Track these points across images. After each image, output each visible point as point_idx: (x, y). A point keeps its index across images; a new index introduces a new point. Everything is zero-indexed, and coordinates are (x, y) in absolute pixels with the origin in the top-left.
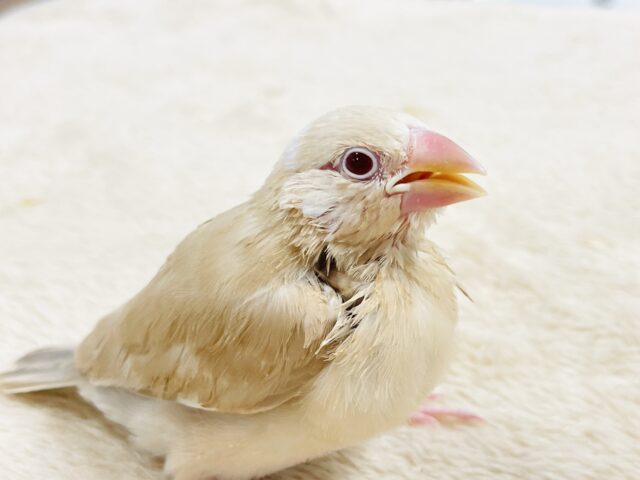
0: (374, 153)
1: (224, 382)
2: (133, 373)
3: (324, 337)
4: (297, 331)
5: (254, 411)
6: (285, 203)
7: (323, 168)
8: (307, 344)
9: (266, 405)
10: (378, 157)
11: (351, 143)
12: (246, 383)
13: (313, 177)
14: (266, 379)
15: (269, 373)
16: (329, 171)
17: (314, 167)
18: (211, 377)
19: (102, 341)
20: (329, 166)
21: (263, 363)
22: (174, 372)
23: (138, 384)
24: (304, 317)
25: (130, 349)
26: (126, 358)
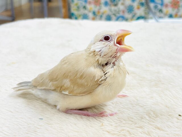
0: (110, 36)
1: (75, 88)
2: (51, 86)
3: (100, 79)
4: (94, 77)
5: (81, 95)
6: (92, 50)
7: (100, 41)
8: (96, 80)
9: (84, 94)
10: (111, 36)
11: (105, 34)
12: (81, 88)
13: (98, 43)
14: (86, 87)
15: (87, 86)
16: (101, 42)
17: (98, 41)
18: (73, 87)
19: (43, 79)
20: (101, 40)
21: (86, 84)
22: (63, 86)
23: (53, 88)
24: (96, 74)
25: (52, 80)
26: (50, 82)
